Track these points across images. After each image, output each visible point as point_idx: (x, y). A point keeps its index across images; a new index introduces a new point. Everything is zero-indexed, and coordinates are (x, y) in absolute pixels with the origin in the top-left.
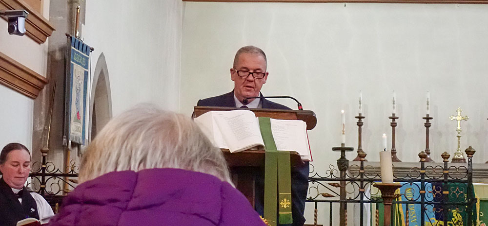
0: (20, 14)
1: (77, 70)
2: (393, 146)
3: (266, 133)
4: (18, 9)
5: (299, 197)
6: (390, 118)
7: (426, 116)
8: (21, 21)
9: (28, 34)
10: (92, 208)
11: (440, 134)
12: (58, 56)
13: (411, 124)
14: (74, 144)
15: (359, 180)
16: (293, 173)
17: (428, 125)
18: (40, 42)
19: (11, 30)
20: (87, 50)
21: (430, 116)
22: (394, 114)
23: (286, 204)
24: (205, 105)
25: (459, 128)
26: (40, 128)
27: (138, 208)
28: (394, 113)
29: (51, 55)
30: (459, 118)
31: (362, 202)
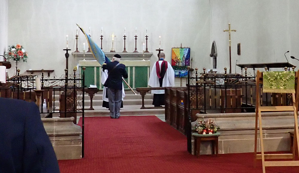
7: (101, 36)
11: (106, 42)
13: (96, 38)
17: (102, 39)
21: (103, 36)
25: (113, 40)
30: (113, 36)
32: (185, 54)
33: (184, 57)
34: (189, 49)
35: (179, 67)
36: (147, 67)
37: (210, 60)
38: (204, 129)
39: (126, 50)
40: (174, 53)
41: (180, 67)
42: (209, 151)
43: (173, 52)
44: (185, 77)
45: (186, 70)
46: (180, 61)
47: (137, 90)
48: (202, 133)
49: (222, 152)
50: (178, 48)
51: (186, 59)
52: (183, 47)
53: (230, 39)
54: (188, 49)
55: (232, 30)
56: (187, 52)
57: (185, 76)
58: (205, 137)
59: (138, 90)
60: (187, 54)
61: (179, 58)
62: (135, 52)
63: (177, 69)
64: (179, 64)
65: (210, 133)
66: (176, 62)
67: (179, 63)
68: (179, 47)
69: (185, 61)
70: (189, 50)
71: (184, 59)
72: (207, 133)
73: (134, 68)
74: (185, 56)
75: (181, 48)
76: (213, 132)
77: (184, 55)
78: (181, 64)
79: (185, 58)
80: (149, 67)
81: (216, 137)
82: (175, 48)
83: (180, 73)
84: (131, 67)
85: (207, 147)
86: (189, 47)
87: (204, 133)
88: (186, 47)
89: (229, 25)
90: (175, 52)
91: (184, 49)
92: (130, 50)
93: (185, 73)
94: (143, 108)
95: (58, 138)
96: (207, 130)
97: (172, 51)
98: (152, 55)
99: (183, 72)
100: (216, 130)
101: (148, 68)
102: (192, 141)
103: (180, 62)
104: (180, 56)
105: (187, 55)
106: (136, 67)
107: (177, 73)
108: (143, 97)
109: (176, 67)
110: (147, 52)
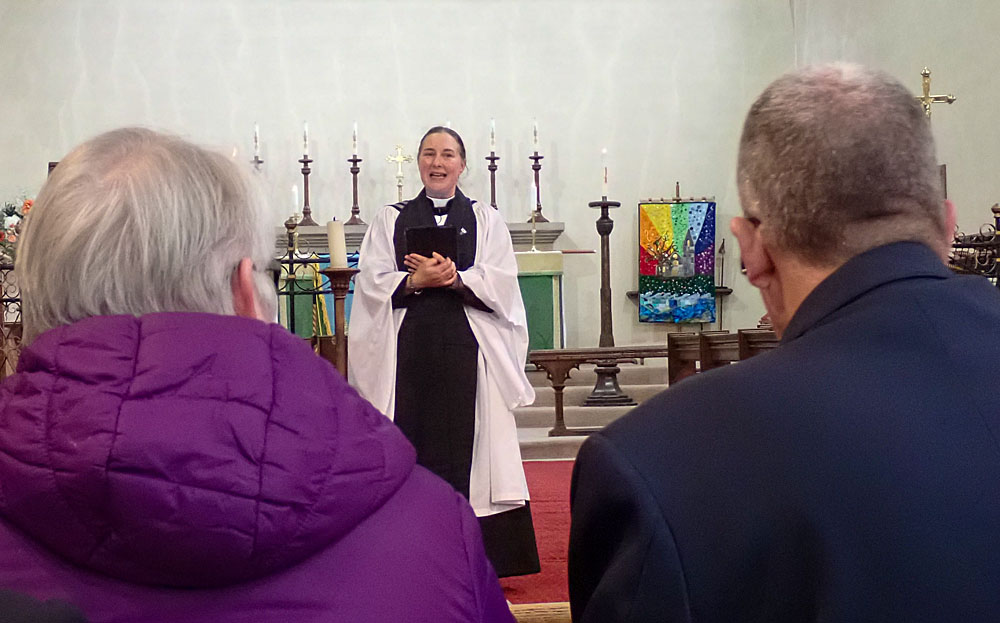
2: (306, 203)
6: (301, 161)
7: (352, 158)
11: (373, 183)
13: (331, 170)
15: (287, 262)
17: (355, 171)
21: (358, 158)
22: (305, 156)
25: (400, 173)
28: (306, 153)
30: (400, 159)
31: (291, 295)
32: (695, 225)
33: (688, 237)
34: (712, 205)
35: (670, 279)
36: (551, 277)
40: (651, 225)
41: (676, 278)
43: (646, 219)
44: (697, 320)
45: (701, 294)
46: (675, 256)
47: (533, 359)
50: (664, 202)
51: (699, 247)
52: (684, 197)
54: (705, 207)
55: (937, 99)
56: (702, 219)
57: (694, 316)
59: (539, 358)
60: (700, 227)
61: (668, 245)
63: (662, 290)
64: (671, 268)
66: (656, 262)
67: (670, 264)
68: (670, 196)
69: (693, 256)
70: (709, 210)
71: (693, 248)
74: (696, 234)
75: (678, 201)
77: (692, 228)
78: (677, 269)
79: (695, 241)
80: (560, 277)
82: (651, 202)
83: (674, 303)
86: (709, 197)
88: (697, 197)
89: (926, 76)
90: (652, 219)
91: (688, 207)
93: (695, 306)
94: (560, 430)
97: (642, 218)
98: (560, 231)
99: (687, 301)
101: (555, 283)
103: (673, 259)
104: (674, 234)
105: (703, 230)
107: (664, 307)
108: (559, 389)
109: (659, 279)
110: (539, 219)
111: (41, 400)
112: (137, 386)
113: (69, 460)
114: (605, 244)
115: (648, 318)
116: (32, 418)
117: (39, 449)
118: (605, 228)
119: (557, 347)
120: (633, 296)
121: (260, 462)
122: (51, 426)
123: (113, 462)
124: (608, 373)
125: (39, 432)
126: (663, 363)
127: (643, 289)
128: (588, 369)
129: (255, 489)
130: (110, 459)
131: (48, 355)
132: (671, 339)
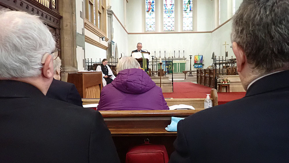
0: (104, 37)
1: (113, 46)
3: (143, 56)
4: (103, 37)
5: (148, 65)
8: (104, 38)
9: (105, 40)
10: (123, 75)
12: (110, 44)
14: (113, 57)
16: (147, 61)
17: (165, 52)
18: (107, 41)
19: (102, 40)
20: (114, 42)
23: (146, 66)
24: (133, 52)
26: (107, 55)
27: (130, 75)
29: (109, 43)
31: (157, 65)
34: (202, 56)
37: (211, 60)
38: (223, 81)
39: (175, 57)
42: (225, 91)
44: (200, 68)
45: (201, 65)
46: (198, 61)
48: (222, 83)
49: (231, 91)
50: (197, 55)
51: (201, 60)
53: (226, 48)
55: (227, 44)
58: (223, 84)
59: (183, 72)
62: (179, 57)
65: (226, 83)
72: (225, 83)
73: (179, 64)
74: (201, 59)
76: (227, 83)
80: (186, 63)
81: (229, 85)
84: (178, 63)
85: (224, 89)
87: (223, 83)
91: (200, 56)
92: (177, 57)
94: (185, 79)
95: (163, 84)
96: (225, 82)
97: (195, 57)
98: (186, 59)
99: (199, 66)
100: (228, 82)
102: (217, 86)
104: (198, 59)
106: (180, 63)
107: (197, 66)
108: (185, 75)
109: (197, 63)
110: (184, 57)
111: (120, 77)
112: (129, 74)
113: (122, 81)
114: (191, 60)
115: (195, 67)
116: (119, 78)
117: (120, 81)
118: (191, 58)
119: (185, 70)
120: (194, 65)
121: (142, 81)
122: (121, 78)
123: (127, 81)
124: (191, 73)
125: (120, 79)
126: (196, 72)
127: (195, 64)
128: (189, 73)
129: (141, 84)
130: (127, 80)
131: (120, 73)
132: (197, 70)
